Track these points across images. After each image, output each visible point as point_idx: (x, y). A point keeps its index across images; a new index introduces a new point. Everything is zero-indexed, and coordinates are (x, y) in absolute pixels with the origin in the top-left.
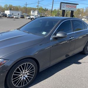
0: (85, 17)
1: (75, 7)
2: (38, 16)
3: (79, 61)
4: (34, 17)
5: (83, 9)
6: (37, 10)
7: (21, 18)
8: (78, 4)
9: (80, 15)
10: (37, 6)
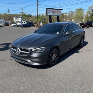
0: (69, 21)
1: (60, 12)
2: (24, 23)
3: (79, 51)
4: (20, 24)
5: (66, 14)
6: (20, 17)
7: (5, 25)
8: (62, 9)
9: (64, 19)
10: (22, 13)
